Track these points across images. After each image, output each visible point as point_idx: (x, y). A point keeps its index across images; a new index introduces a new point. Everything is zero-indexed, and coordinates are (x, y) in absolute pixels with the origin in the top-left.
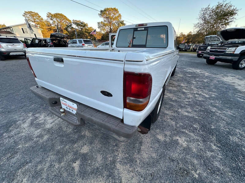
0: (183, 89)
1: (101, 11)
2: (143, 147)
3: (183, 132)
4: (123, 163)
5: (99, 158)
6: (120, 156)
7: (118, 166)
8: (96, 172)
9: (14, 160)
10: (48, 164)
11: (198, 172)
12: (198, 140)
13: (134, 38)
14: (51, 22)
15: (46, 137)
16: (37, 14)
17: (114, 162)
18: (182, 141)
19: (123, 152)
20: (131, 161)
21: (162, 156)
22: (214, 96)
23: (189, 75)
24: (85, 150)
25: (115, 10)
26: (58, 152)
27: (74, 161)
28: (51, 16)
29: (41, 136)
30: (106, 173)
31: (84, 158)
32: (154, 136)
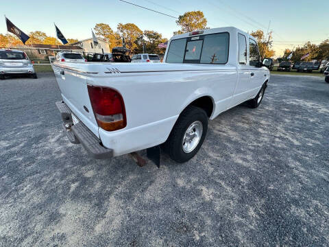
0: (261, 128)
1: (180, 17)
2: (150, 187)
3: (216, 183)
4: (118, 197)
5: (98, 185)
6: (120, 189)
7: (112, 198)
8: (88, 198)
9: (29, 168)
10: (51, 178)
11: (203, 234)
12: (232, 198)
13: (186, 51)
14: (121, 34)
15: (63, 154)
16: (108, 26)
17: (110, 193)
18: (207, 193)
19: (125, 185)
20: (128, 197)
21: (168, 203)
22: (310, 144)
23: (286, 110)
24: (89, 174)
25: (199, 14)
26: (65, 170)
27: (73, 182)
28: (121, 27)
29: (59, 153)
30: (95, 201)
31: (85, 181)
32: (174, 178)
